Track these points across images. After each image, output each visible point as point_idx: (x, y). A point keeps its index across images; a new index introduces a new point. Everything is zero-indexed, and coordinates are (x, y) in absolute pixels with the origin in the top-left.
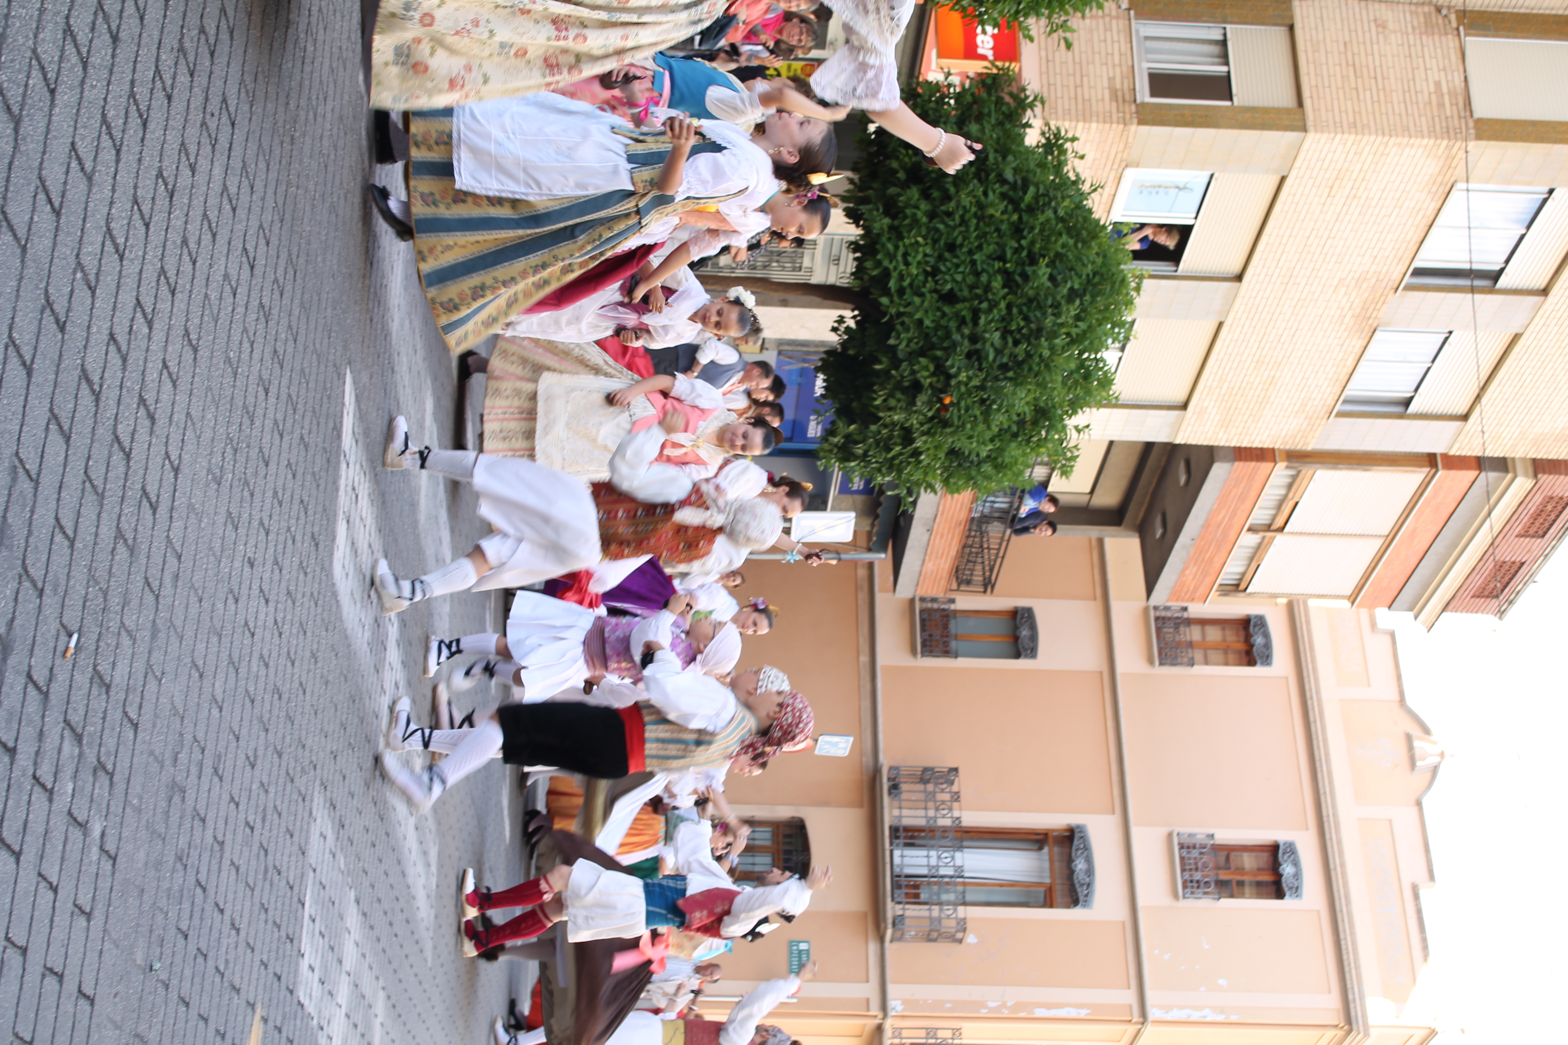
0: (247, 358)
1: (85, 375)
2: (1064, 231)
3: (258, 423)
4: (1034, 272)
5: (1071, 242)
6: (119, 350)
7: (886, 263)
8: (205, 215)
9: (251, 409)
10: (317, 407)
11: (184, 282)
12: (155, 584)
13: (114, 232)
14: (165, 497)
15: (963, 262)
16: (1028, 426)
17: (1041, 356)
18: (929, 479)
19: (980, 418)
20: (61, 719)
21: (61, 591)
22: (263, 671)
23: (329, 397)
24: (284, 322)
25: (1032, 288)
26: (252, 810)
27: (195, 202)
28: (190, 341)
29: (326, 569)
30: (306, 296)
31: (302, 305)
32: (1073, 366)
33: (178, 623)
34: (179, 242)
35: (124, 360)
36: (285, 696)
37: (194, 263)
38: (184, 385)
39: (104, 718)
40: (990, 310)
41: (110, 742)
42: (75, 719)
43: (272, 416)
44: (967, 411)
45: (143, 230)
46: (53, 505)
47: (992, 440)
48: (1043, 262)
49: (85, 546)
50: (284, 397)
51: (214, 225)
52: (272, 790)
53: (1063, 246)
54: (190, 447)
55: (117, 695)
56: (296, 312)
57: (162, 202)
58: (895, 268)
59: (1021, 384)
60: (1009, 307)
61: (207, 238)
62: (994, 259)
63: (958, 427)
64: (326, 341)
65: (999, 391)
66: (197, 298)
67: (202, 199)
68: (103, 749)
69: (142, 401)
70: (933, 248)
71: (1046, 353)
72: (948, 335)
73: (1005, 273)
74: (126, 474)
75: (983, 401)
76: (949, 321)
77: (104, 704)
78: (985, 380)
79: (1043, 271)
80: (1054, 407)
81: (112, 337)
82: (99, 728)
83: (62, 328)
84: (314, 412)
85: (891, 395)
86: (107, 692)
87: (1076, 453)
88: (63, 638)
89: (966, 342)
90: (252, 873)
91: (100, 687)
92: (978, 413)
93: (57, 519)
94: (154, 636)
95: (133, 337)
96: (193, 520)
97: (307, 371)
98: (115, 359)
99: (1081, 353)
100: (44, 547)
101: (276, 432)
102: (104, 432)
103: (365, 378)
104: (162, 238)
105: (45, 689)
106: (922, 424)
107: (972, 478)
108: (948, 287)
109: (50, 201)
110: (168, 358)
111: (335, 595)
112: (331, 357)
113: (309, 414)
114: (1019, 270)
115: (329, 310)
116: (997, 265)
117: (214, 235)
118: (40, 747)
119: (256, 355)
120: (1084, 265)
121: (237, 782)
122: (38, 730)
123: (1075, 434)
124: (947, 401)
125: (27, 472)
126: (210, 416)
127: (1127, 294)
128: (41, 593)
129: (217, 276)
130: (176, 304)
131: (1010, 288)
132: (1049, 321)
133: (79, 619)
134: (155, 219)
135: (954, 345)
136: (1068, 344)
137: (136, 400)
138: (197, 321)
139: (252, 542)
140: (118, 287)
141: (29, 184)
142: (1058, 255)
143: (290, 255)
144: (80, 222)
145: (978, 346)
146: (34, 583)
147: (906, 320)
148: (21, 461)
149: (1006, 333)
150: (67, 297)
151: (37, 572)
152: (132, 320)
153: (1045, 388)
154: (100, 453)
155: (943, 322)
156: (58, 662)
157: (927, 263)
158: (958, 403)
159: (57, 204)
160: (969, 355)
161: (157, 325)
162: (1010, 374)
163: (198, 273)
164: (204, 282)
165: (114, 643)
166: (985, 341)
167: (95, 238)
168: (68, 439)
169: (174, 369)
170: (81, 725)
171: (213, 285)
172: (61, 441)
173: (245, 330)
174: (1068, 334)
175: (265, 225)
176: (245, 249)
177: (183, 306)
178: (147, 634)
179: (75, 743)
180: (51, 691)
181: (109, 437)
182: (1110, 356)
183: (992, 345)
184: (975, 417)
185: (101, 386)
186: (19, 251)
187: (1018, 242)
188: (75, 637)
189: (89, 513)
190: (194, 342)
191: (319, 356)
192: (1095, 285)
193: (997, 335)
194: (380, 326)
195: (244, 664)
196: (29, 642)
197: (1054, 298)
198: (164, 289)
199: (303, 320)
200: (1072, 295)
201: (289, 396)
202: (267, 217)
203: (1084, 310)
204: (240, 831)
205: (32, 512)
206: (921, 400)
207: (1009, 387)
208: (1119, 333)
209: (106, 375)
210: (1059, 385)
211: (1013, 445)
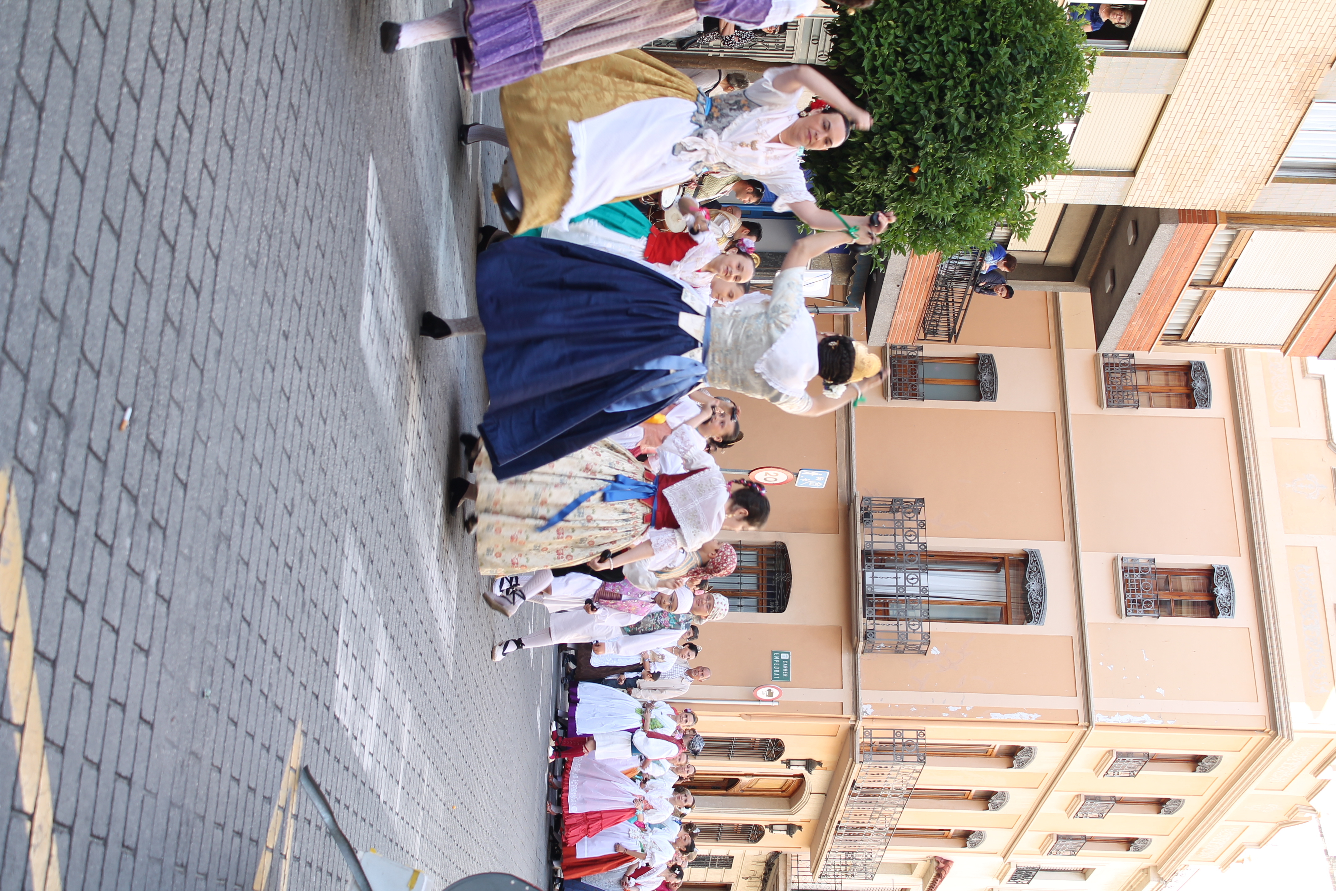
0: (279, 153)
1: (132, 179)
2: (1023, 13)
3: (290, 210)
4: (996, 51)
5: (1030, 24)
6: (163, 154)
7: (860, 44)
8: (238, 28)
9: (283, 198)
10: (343, 193)
11: (220, 89)
12: (200, 360)
13: (157, 49)
14: (208, 282)
15: (931, 43)
16: (989, 193)
17: (1001, 129)
18: (899, 241)
19: (945, 186)
20: (119, 483)
21: (116, 371)
22: (298, 430)
23: (354, 183)
24: (312, 118)
25: (994, 67)
26: (290, 553)
27: (229, 16)
28: (227, 141)
29: (354, 337)
30: (331, 94)
31: (328, 102)
32: (1030, 138)
33: (221, 393)
34: (215, 53)
35: (168, 162)
36: (318, 451)
37: (229, 71)
38: (222, 182)
39: (157, 481)
40: (955, 87)
41: (163, 501)
42: (131, 482)
43: (302, 204)
44: (933, 180)
45: (182, 45)
46: (107, 296)
47: (956, 206)
48: (1004, 43)
49: (136, 331)
50: (313, 185)
51: (246, 36)
52: (308, 534)
53: (1023, 28)
54: (228, 236)
55: (167, 459)
56: (323, 109)
57: (199, 18)
58: (868, 49)
59: (983, 155)
60: (972, 84)
61: (240, 47)
62: (959, 41)
63: (925, 194)
64: (350, 132)
65: (962, 161)
66: (233, 102)
67: (235, 13)
68: (156, 508)
69: (185, 198)
70: (904, 30)
71: (1006, 126)
72: (916, 110)
73: (969, 52)
74: (172, 264)
75: (948, 170)
76: (917, 97)
77: (156, 468)
78: (950, 151)
79: (1004, 51)
80: (1013, 175)
81: (156, 143)
82: (153, 489)
83: (111, 138)
84: (340, 197)
85: (864, 165)
86: (159, 458)
87: (1033, 218)
88: (119, 412)
89: (933, 117)
90: (291, 608)
91: (153, 453)
92: (943, 181)
93: (111, 308)
94: (200, 405)
95: (175, 142)
96: (233, 300)
97: (333, 161)
98: (159, 163)
99: (1037, 127)
100: (99, 334)
101: (306, 218)
102: (151, 229)
103: (386, 163)
104: (199, 51)
105: (103, 458)
106: (892, 192)
107: (938, 241)
108: (917, 66)
109: (97, 25)
110: (207, 158)
111: (362, 359)
112: (355, 147)
113: (336, 199)
114: (981, 51)
115: (353, 105)
116: (962, 45)
117: (247, 45)
118: (100, 509)
119: (287, 150)
120: (1042, 45)
121: (277, 529)
122: (98, 494)
123: (1031, 200)
124: (915, 171)
125: (83, 269)
126: (246, 207)
127: (1082, 71)
128: (98, 374)
129: (250, 82)
130: (214, 109)
131: (974, 67)
132: (1009, 98)
133: (132, 395)
134: (193, 34)
135: (922, 119)
136: (1026, 118)
137: (179, 198)
138: (232, 123)
139: (286, 316)
140: (161, 97)
141: (78, 11)
142: (1018, 36)
143: (316, 57)
144: (125, 42)
145: (944, 120)
146: (91, 366)
147: (878, 96)
148: (77, 259)
149: (969, 108)
150: (114, 111)
151: (94, 356)
152: (174, 126)
153: (1005, 158)
154: (147, 247)
155: (912, 99)
156: (115, 433)
157: (897, 43)
158: (926, 172)
159: (103, 27)
160: (935, 129)
161: (196, 130)
162: (973, 146)
163: (232, 80)
164: (238, 88)
165: (164, 415)
166: (950, 115)
167: (138, 55)
168: (118, 237)
169: (213, 168)
170: (137, 487)
171: (247, 90)
172: (112, 239)
173: (277, 128)
174: (1026, 109)
175: (293, 32)
176: (275, 55)
177: (220, 111)
178: (193, 404)
179: (132, 503)
180: (110, 459)
181: (156, 232)
182: (1065, 128)
183: (957, 119)
184: (941, 185)
185: (147, 187)
186: (70, 72)
187: (982, 24)
188: (129, 411)
189: (139, 301)
190: (231, 142)
191: (344, 147)
192: (1051, 64)
193: (962, 109)
194: (399, 116)
195: (281, 425)
196: (89, 418)
197: (1014, 76)
198: (203, 97)
199: (329, 116)
200: (1031, 72)
201: (318, 184)
202: (295, 25)
203: (1041, 87)
204: (280, 571)
205: (89, 303)
206: (892, 169)
207: (972, 159)
208: (1073, 107)
209: (152, 177)
210: (1017, 156)
211: (975, 210)
